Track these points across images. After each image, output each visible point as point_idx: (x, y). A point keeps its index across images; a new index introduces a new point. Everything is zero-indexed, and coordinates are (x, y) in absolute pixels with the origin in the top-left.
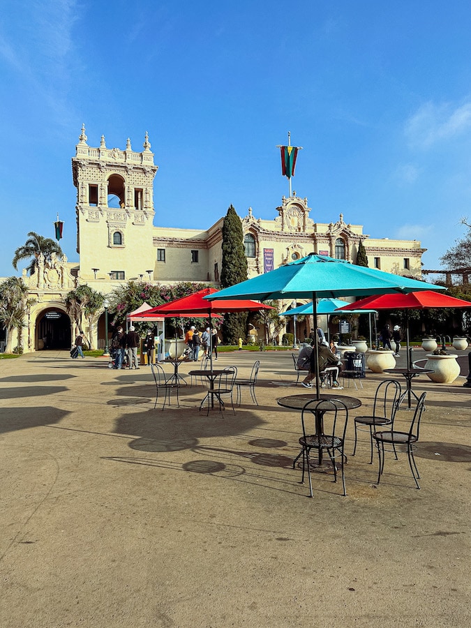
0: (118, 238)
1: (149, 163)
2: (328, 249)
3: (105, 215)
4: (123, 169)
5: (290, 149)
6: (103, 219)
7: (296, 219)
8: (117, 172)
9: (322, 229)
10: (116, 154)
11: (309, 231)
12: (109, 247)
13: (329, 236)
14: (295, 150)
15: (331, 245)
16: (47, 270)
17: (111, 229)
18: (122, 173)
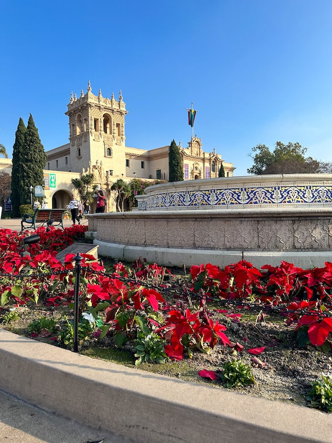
0: (109, 152)
1: (123, 109)
2: (209, 166)
3: (103, 138)
4: (111, 111)
5: (193, 111)
6: (102, 140)
7: (196, 149)
8: (108, 113)
9: (207, 156)
10: (107, 101)
11: (202, 156)
12: (105, 156)
13: (210, 160)
14: (195, 112)
15: (210, 164)
16: (94, 169)
17: (106, 146)
18: (111, 114)
